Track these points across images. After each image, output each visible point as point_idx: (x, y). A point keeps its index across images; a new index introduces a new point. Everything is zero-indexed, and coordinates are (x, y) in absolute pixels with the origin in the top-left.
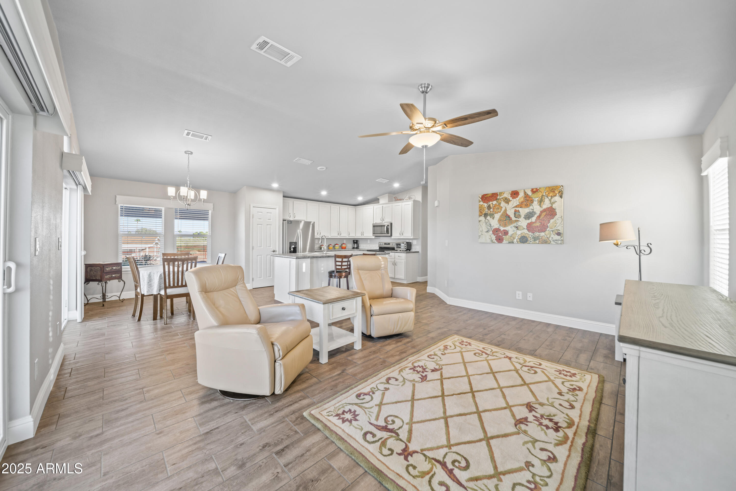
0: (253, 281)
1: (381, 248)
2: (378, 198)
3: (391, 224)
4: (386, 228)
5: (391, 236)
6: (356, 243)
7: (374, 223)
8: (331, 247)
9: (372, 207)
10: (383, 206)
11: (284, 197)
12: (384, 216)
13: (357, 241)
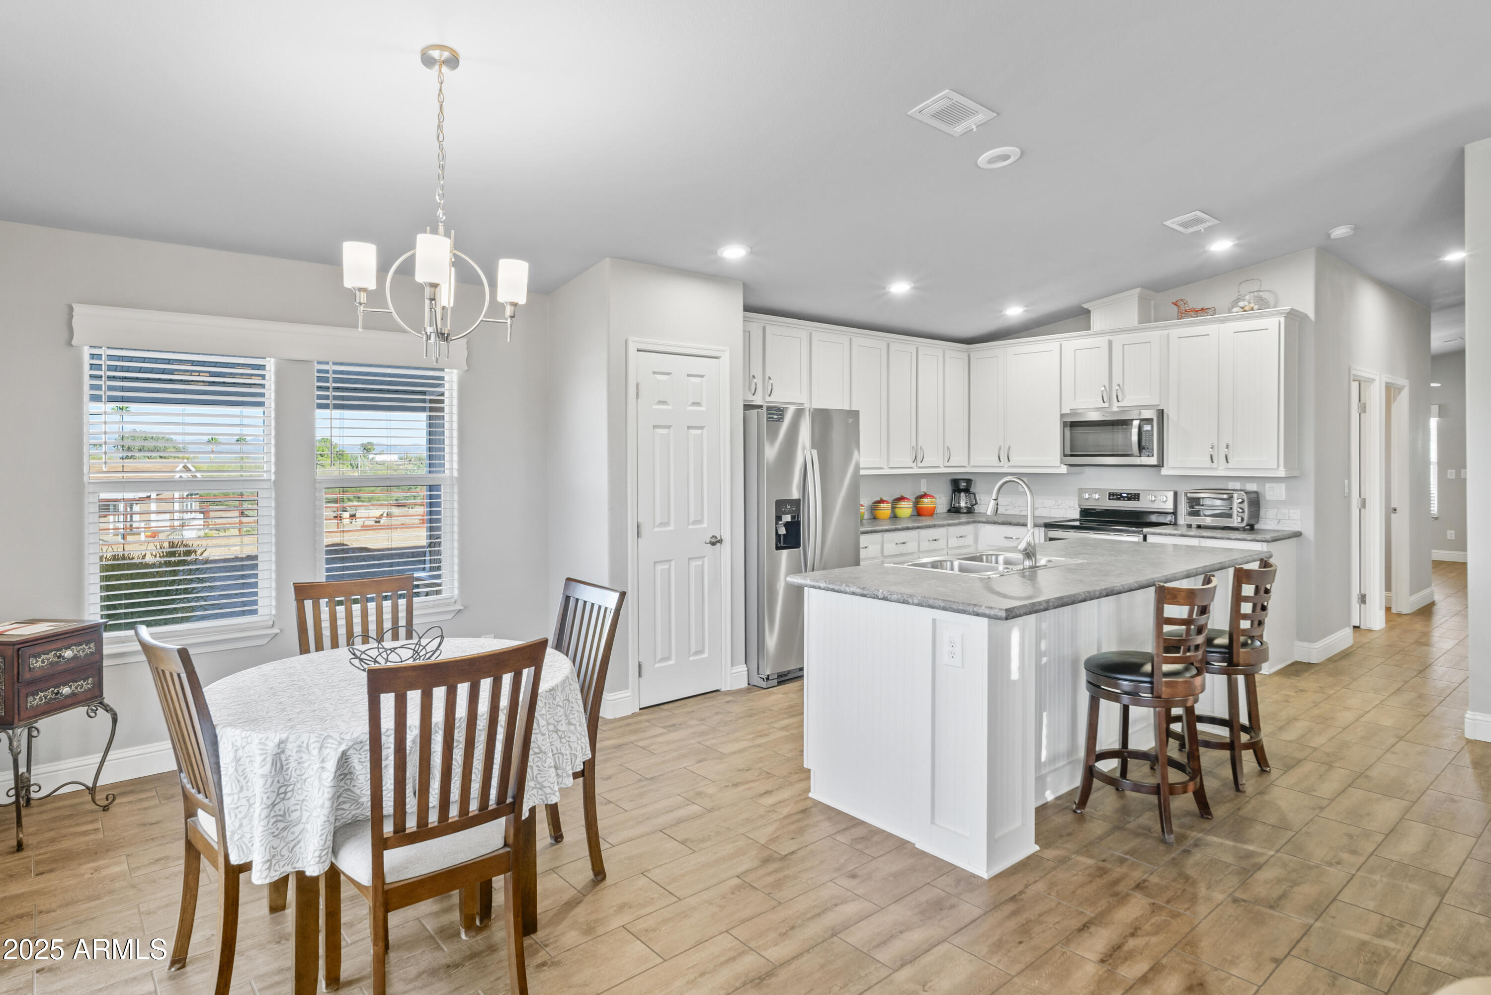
0: (640, 675)
1: (1086, 513)
2: (1085, 306)
3: (1161, 413)
4: (1135, 431)
5: (1160, 465)
6: (967, 491)
7: (1066, 411)
8: (885, 510)
9: (1057, 345)
10: (1110, 343)
11: (747, 309)
12: (1117, 380)
13: (969, 482)
